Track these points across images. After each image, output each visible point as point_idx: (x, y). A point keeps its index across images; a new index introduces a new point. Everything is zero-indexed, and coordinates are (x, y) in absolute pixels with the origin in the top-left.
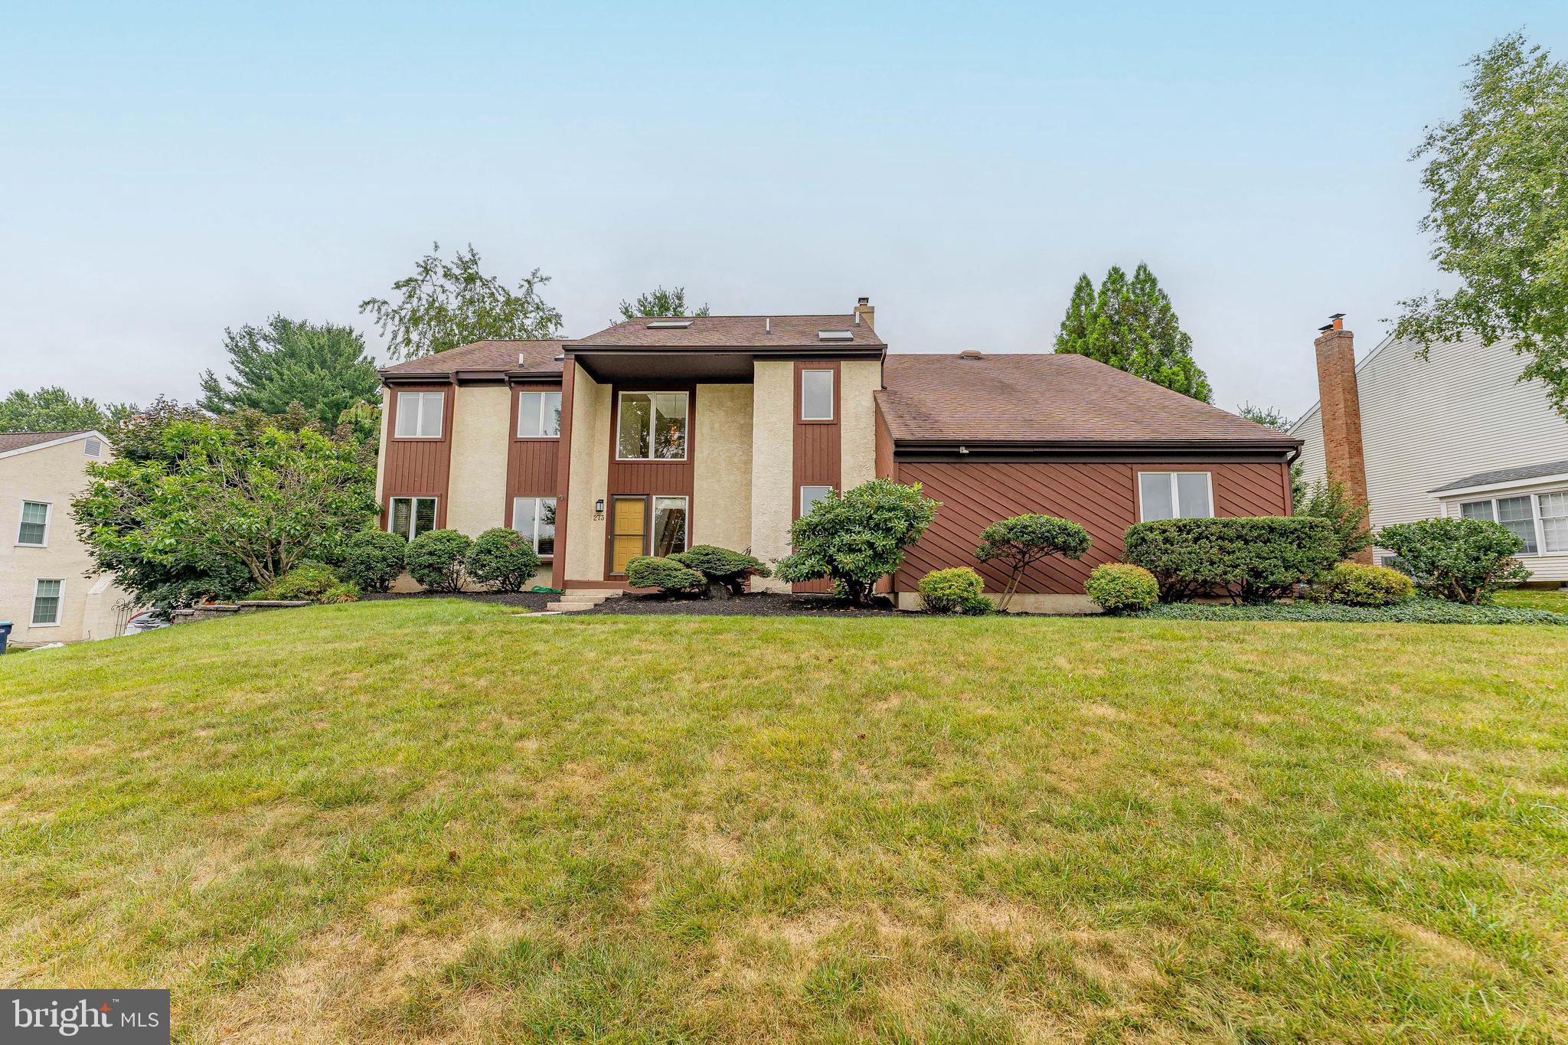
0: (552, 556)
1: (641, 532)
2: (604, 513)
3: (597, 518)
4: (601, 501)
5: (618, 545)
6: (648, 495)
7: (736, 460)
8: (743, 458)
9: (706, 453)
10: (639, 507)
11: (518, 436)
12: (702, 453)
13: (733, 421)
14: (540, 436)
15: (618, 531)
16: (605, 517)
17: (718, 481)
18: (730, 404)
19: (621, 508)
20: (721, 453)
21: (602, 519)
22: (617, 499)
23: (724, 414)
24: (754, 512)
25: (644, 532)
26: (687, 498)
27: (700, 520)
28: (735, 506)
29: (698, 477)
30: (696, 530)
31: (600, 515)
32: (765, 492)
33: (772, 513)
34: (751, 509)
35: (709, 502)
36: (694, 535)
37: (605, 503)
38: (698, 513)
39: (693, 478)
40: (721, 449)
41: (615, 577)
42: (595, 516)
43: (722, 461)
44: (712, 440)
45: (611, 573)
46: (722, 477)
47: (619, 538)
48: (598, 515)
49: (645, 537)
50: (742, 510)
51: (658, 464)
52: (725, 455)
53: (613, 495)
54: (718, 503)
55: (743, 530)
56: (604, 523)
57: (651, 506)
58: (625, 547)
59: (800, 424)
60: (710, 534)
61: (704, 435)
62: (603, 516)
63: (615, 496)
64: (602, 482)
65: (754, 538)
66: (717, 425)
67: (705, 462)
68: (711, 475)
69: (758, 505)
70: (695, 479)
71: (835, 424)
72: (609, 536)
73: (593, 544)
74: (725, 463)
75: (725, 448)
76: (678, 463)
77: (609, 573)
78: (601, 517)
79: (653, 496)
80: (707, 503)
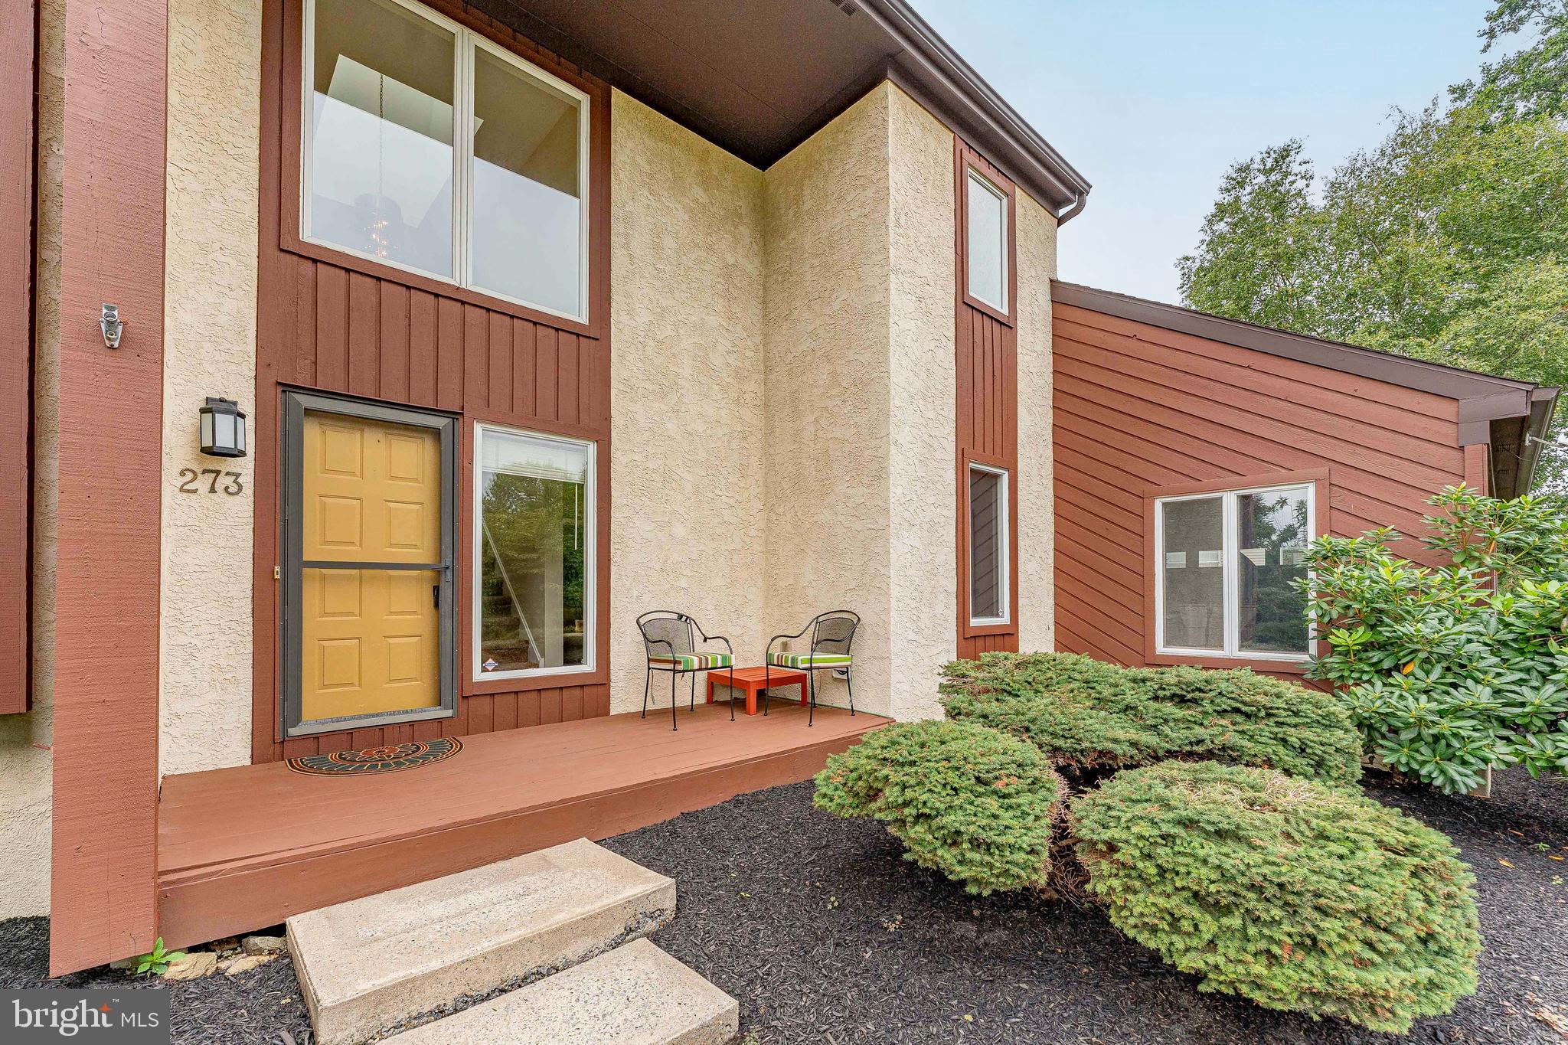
1: (422, 553)
2: (246, 467)
3: (202, 485)
4: (224, 407)
5: (322, 607)
6: (455, 415)
8: (731, 360)
9: (643, 317)
10: (411, 457)
12: (630, 313)
15: (313, 549)
16: (247, 479)
17: (676, 411)
18: (699, 193)
19: (325, 445)
20: (681, 332)
21: (233, 489)
22: (309, 412)
23: (686, 217)
24: (895, 519)
25: (440, 553)
26: (592, 448)
27: (631, 524)
28: (717, 492)
29: (621, 387)
30: (619, 552)
31: (218, 472)
32: (913, 466)
33: (926, 526)
34: (887, 510)
35: (654, 471)
36: (613, 568)
37: (250, 421)
38: (625, 502)
39: (609, 386)
40: (680, 318)
41: (316, 737)
42: (189, 476)
43: (686, 356)
44: (658, 284)
45: (293, 731)
46: (685, 400)
47: (324, 577)
48: (205, 472)
49: (449, 573)
50: (732, 502)
51: (489, 308)
52: (691, 341)
53: (287, 388)
54: (677, 477)
55: (735, 557)
56: (242, 507)
57: (471, 462)
58: (352, 614)
59: (966, 305)
60: (658, 567)
61: (636, 260)
62: (238, 475)
63: (299, 397)
64: (222, 319)
65: (895, 591)
66: (669, 243)
67: (640, 346)
68: (656, 387)
69: (903, 500)
70: (614, 392)
71: (1006, 325)
72: (277, 569)
73: (181, 605)
74: (691, 362)
75: (693, 318)
76: (559, 327)
77: (285, 731)
78: (223, 481)
79: (478, 428)
80: (649, 472)
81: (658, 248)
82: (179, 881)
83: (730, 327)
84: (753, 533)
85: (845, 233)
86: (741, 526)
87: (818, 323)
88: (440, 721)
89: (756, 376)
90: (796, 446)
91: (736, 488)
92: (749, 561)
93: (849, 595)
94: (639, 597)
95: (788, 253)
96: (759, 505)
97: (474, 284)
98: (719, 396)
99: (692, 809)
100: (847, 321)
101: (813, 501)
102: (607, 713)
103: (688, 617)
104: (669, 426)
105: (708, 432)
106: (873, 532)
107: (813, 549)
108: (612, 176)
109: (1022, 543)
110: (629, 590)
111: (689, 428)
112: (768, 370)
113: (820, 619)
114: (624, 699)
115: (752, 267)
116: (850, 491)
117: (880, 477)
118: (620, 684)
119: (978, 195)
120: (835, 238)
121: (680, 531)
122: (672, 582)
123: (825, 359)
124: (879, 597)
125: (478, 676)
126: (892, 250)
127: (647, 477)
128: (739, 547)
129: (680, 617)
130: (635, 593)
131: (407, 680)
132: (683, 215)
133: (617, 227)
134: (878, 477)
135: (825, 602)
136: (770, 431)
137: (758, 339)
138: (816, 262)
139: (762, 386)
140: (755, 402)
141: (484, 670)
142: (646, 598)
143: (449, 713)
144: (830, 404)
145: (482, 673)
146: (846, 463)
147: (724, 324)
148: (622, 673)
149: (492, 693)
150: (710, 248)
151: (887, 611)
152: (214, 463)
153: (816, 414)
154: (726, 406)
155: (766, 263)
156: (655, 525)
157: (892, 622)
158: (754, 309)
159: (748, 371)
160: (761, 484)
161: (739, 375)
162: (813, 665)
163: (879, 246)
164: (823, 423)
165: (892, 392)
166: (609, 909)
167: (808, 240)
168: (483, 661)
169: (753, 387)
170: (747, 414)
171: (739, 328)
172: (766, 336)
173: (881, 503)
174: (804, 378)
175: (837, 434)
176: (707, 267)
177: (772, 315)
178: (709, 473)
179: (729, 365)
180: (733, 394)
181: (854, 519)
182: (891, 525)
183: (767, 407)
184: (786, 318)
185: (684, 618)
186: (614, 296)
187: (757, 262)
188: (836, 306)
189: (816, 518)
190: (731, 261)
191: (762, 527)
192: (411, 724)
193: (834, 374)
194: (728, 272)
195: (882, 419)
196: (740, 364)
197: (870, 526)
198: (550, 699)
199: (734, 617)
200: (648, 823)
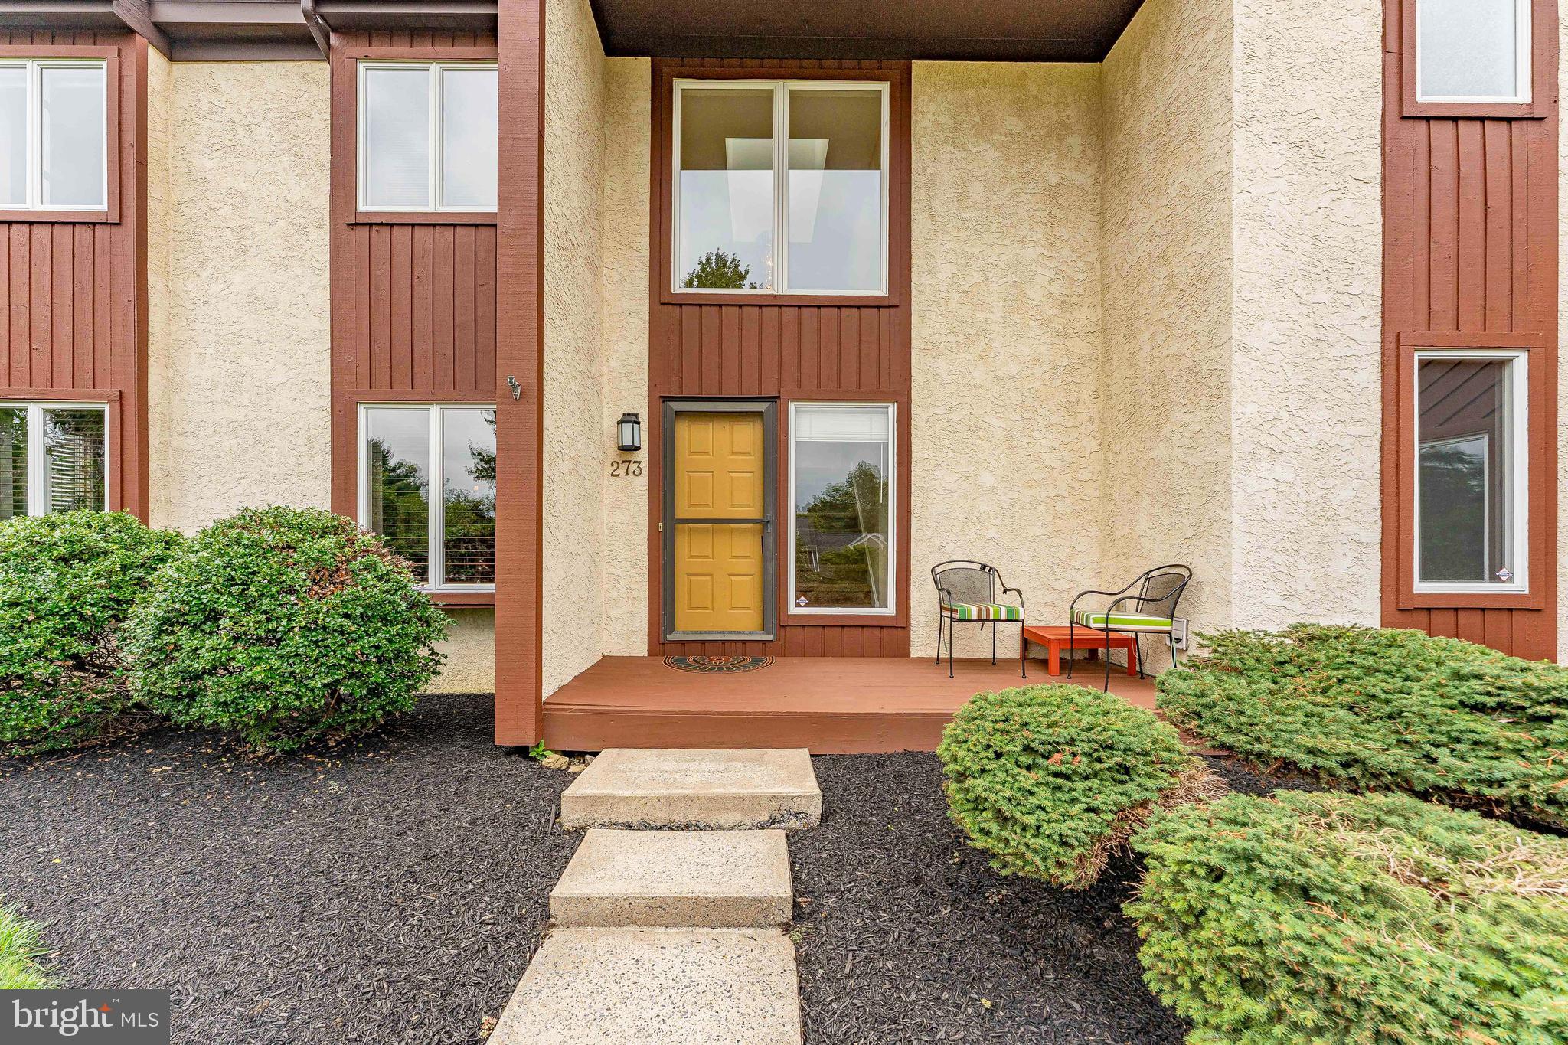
0: (490, 588)
1: (753, 511)
2: (643, 456)
3: (622, 471)
4: (630, 419)
5: (689, 551)
6: (774, 399)
7: (1035, 294)
8: (1055, 289)
9: (946, 271)
10: (747, 437)
11: (362, 207)
12: (932, 273)
13: (1028, 177)
14: (430, 209)
15: (683, 510)
16: (645, 465)
17: (984, 358)
18: (1013, 123)
19: (690, 437)
20: (990, 275)
21: (637, 472)
22: (679, 414)
23: (998, 154)
24: (1241, 446)
25: (765, 511)
26: (892, 409)
27: (933, 477)
28: (1036, 435)
29: (922, 346)
30: (920, 505)
31: (629, 462)
32: (1281, 374)
33: (1308, 453)
34: (1229, 437)
35: (958, 422)
36: (914, 520)
37: (645, 426)
38: (926, 455)
39: (909, 348)
40: (989, 260)
41: (683, 643)
42: (616, 465)
43: (995, 299)
44: (963, 235)
45: (669, 637)
46: (994, 345)
47: (690, 530)
48: (623, 462)
49: (770, 526)
50: (1056, 444)
51: (800, 304)
52: (1002, 281)
53: (666, 399)
54: (985, 425)
55: (1059, 504)
56: (642, 483)
57: (786, 435)
58: (707, 557)
59: (1410, 119)
60: (962, 517)
61: (938, 219)
62: (639, 463)
63: (672, 404)
64: (631, 360)
65: (1240, 540)
66: (977, 188)
67: (942, 302)
68: (961, 339)
69: (1258, 421)
70: (914, 352)
71: (1524, 119)
72: (661, 524)
73: (612, 548)
74: (1003, 304)
75: (1004, 258)
76: (860, 305)
77: (665, 637)
78: (633, 467)
79: (792, 407)
80: (953, 424)
81: (962, 199)
82: (555, 710)
83: (1054, 254)
84: (1085, 476)
85: (1183, 98)
86: (1068, 470)
87: (1154, 219)
88: (764, 642)
89: (1090, 299)
90: (1132, 372)
91: (1062, 429)
92: (1079, 508)
93: (1185, 546)
94: (942, 547)
95: (1124, 147)
96: (1093, 445)
97: (790, 287)
98: (1039, 332)
99: (916, 749)
100: (1185, 206)
101: (1148, 435)
102: (907, 654)
103: (991, 569)
104: (976, 374)
105: (1025, 373)
106: (1213, 465)
107: (1148, 491)
108: (913, 147)
110: (930, 540)
111: (999, 373)
112: (1106, 288)
113: (1152, 574)
114: (923, 643)
115: (1084, 178)
116: (1188, 417)
117: (1219, 395)
118: (921, 629)
120: (1172, 109)
121: (987, 479)
122: (979, 532)
123: (1161, 260)
124: (1219, 548)
125: (792, 609)
126: (1236, 97)
127: (950, 429)
128: (1065, 493)
129: (984, 567)
130: (937, 543)
131: (744, 608)
132: (993, 154)
133: (917, 194)
134: (1218, 397)
135: (1160, 555)
136: (1106, 358)
137: (1092, 257)
138: (1152, 146)
139: (1099, 309)
140: (1089, 329)
141: (798, 605)
142: (949, 548)
143: (770, 637)
144: (1165, 314)
145: (796, 607)
146: (1182, 384)
147: (1045, 253)
148: (922, 619)
149: (804, 624)
151: (1227, 565)
152: (628, 456)
153: (1152, 329)
154: (1047, 341)
155: (1102, 168)
156: (959, 475)
157: (1235, 579)
158: (1088, 222)
159: (1079, 295)
160: (1096, 421)
161: (1065, 304)
162: (1110, 626)
163: (1220, 99)
164: (1160, 338)
165: (1237, 283)
166: (756, 797)
167: (1144, 124)
168: (797, 598)
169: (1085, 313)
170: (1078, 346)
171: (1065, 252)
172: (1102, 250)
173: (1221, 429)
174: (1140, 290)
175: (1174, 350)
176: (1024, 197)
177: (1109, 224)
178: (1025, 416)
179: (1051, 295)
180: (1058, 326)
181: (1191, 451)
182: (1235, 456)
183: (1103, 331)
184: (1122, 224)
185: (987, 569)
186: (915, 261)
187: (1091, 170)
188: (1172, 192)
189: (1152, 454)
190: (1053, 179)
191: (1098, 468)
192: (744, 642)
193: (1170, 276)
194: (1051, 194)
195: (1223, 320)
196: (1068, 292)
197: (1209, 459)
198: (852, 636)
199: (1057, 570)
200: (869, 750)
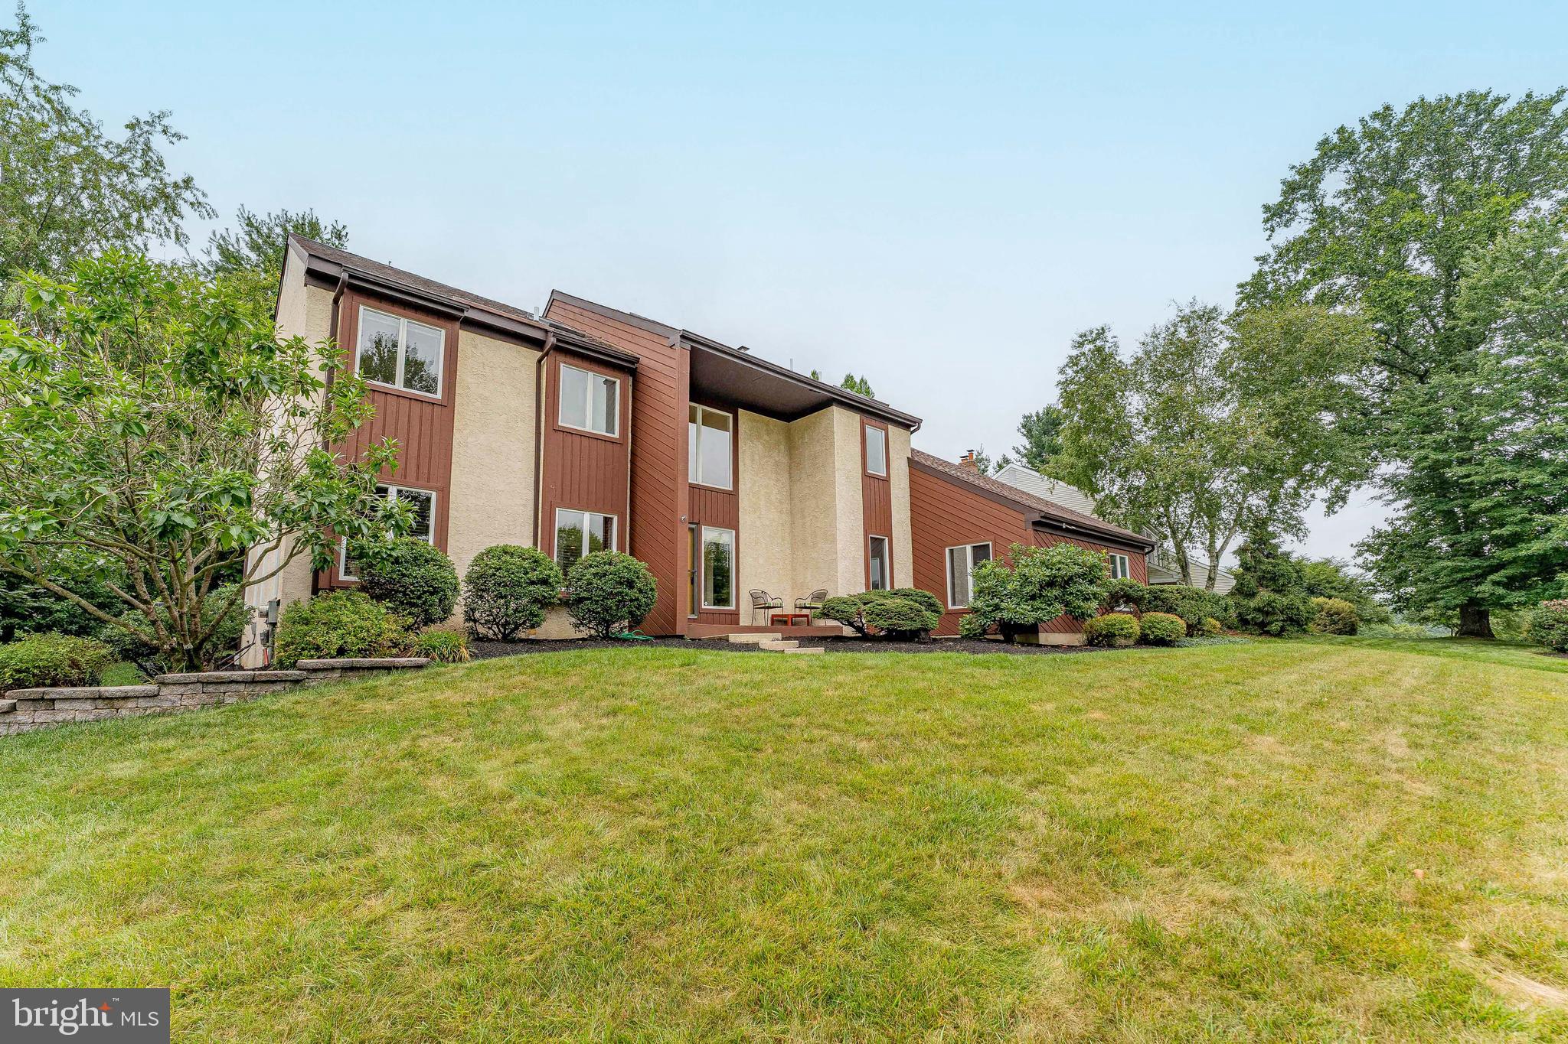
6: (697, 524)
7: (773, 497)
8: (778, 496)
9: (748, 485)
11: (559, 424)
12: (744, 484)
14: (588, 430)
17: (759, 518)
18: (766, 437)
24: (839, 555)
25: (693, 567)
26: (734, 532)
27: (745, 558)
28: (775, 546)
29: (743, 511)
30: (742, 568)
32: (846, 537)
33: (851, 558)
34: (836, 552)
35: (752, 539)
36: (740, 574)
38: (743, 550)
39: (739, 509)
44: (753, 473)
46: (762, 513)
49: (696, 573)
50: (779, 550)
51: (706, 489)
54: (760, 541)
59: (866, 476)
60: (755, 574)
61: (746, 465)
66: (757, 457)
67: (748, 495)
68: (753, 509)
69: (842, 549)
70: (741, 513)
71: (886, 481)
74: (764, 499)
76: (724, 492)
81: (753, 460)
83: (778, 484)
84: (787, 562)
87: (810, 484)
89: (787, 502)
90: (802, 529)
91: (781, 545)
92: (786, 573)
93: (824, 584)
94: (749, 584)
95: (799, 456)
96: (789, 551)
98: (775, 511)
100: (821, 485)
101: (810, 550)
103: (767, 589)
104: (758, 522)
105: (771, 524)
106: (831, 560)
107: (810, 568)
109: (895, 566)
110: (745, 582)
111: (764, 523)
112: (791, 500)
113: (814, 593)
114: (744, 621)
115: (785, 460)
116: (823, 546)
117: (834, 541)
118: (743, 615)
119: (869, 430)
121: (761, 561)
122: (760, 579)
123: (813, 497)
124: (834, 583)
126: (836, 463)
127: (750, 542)
128: (782, 567)
129: (763, 592)
130: (747, 582)
132: (761, 447)
133: (740, 455)
135: (815, 587)
136: (793, 523)
137: (788, 488)
139: (790, 506)
140: (787, 512)
142: (751, 584)
143: (696, 617)
144: (816, 514)
145: (704, 605)
146: (821, 536)
147: (776, 484)
148: (743, 611)
150: (770, 456)
151: (837, 587)
153: (811, 517)
154: (777, 514)
155: (791, 459)
156: (753, 559)
157: (839, 592)
158: (786, 476)
159: (785, 500)
160: (790, 543)
161: (782, 502)
164: (813, 520)
165: (838, 511)
167: (807, 453)
168: (705, 601)
169: (786, 507)
170: (784, 517)
171: (781, 484)
172: (791, 487)
173: (834, 550)
174: (805, 503)
175: (819, 525)
177: (793, 480)
178: (771, 539)
180: (780, 509)
181: (825, 556)
182: (838, 557)
183: (792, 513)
184: (798, 481)
186: (740, 479)
187: (787, 458)
188: (817, 478)
189: (811, 556)
190: (778, 459)
191: (790, 559)
193: (817, 503)
194: (777, 464)
195: (834, 521)
197: (830, 558)
199: (782, 590)
